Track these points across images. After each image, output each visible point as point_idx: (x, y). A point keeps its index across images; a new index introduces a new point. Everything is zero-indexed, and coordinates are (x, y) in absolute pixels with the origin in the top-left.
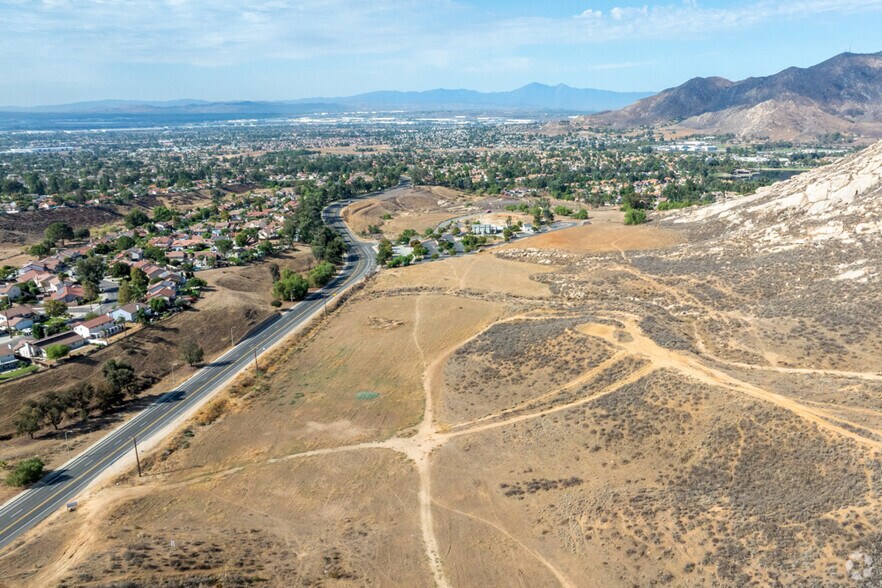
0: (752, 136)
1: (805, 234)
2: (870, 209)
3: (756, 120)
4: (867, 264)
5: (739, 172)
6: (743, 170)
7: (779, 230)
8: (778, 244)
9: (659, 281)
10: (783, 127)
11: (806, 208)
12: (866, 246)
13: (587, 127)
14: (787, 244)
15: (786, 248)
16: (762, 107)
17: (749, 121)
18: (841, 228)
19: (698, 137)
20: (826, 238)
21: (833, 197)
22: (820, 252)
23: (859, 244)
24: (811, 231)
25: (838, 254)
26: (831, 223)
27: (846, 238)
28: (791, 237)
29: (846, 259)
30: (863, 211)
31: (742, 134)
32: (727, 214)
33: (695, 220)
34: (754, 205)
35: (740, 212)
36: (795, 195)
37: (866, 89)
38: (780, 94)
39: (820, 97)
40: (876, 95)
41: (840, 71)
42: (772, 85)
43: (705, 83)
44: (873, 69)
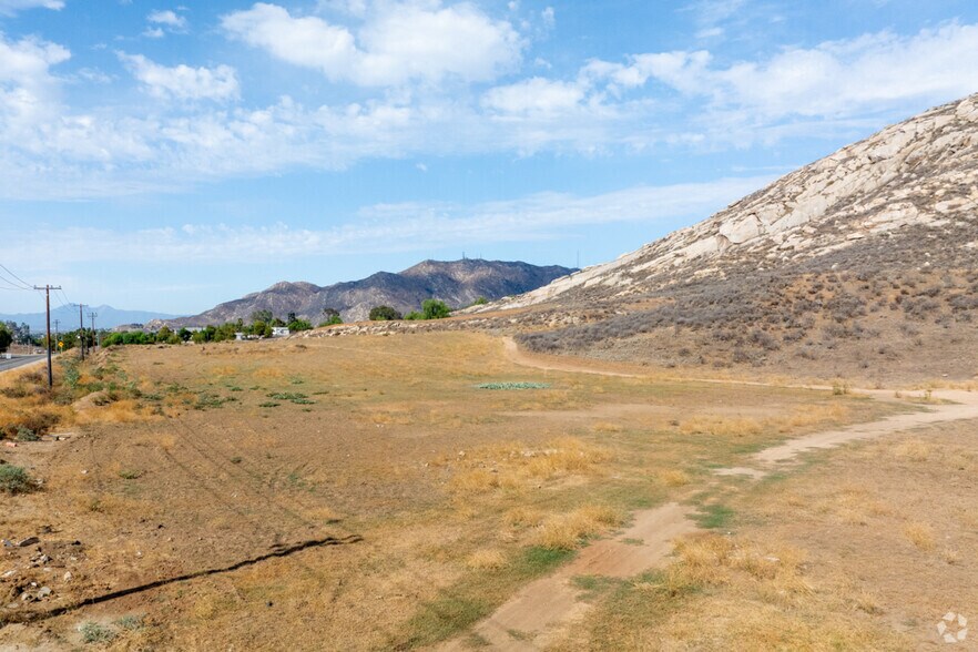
32: (598, 280)
33: (534, 302)
34: (636, 265)
35: (620, 273)
36: (700, 241)
37: (455, 292)
38: (375, 296)
39: (412, 300)
40: (466, 299)
41: (427, 276)
42: (365, 289)
43: (292, 287)
44: (459, 275)
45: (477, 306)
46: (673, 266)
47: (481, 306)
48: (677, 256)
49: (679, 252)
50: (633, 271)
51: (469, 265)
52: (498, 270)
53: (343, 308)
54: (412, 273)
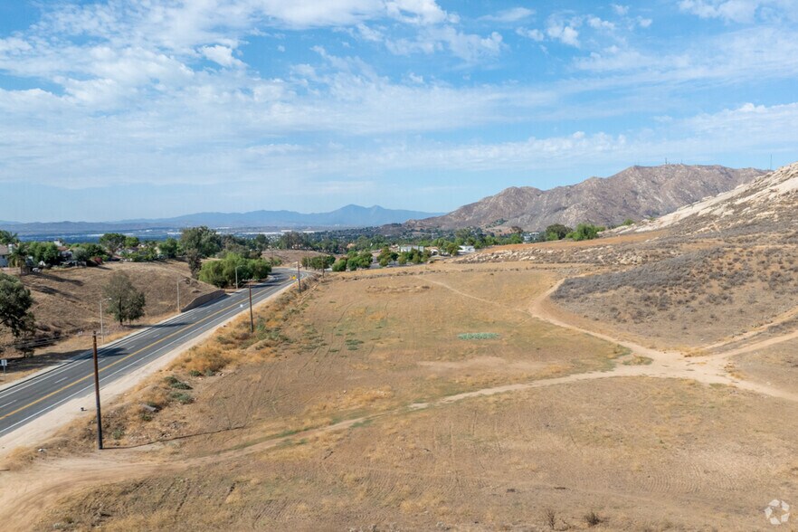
3: (573, 217)
13: (418, 229)
16: (575, 207)
17: (566, 220)
32: (709, 210)
33: (663, 226)
34: (740, 198)
35: (726, 205)
36: (791, 179)
37: (657, 193)
38: (587, 198)
39: (620, 201)
40: (666, 199)
41: (633, 180)
42: (579, 192)
43: (519, 192)
44: (661, 179)
45: (622, 227)
46: (768, 200)
47: (626, 227)
48: (772, 191)
49: (773, 188)
50: (736, 203)
51: (671, 169)
52: (696, 173)
53: (560, 209)
54: (620, 178)
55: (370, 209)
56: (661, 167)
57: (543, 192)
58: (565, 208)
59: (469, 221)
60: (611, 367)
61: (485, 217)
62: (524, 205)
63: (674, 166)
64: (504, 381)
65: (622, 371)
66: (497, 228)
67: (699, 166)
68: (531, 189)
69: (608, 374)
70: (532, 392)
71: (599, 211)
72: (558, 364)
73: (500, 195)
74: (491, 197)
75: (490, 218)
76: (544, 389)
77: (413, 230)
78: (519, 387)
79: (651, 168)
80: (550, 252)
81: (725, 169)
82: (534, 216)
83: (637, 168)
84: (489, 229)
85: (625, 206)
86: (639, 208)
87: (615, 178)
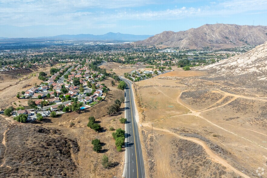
0: (184, 48)
1: (247, 71)
2: (262, 64)
3: (184, 43)
4: (265, 76)
5: (189, 58)
6: (190, 57)
7: (239, 70)
8: (240, 73)
9: (214, 82)
10: (192, 45)
11: (238, 65)
12: (263, 72)
13: (135, 45)
14: (242, 73)
15: (243, 74)
16: (186, 39)
17: (182, 44)
18: (256, 69)
19: (169, 48)
20: (252, 71)
21: (246, 62)
22: (252, 74)
23: (261, 72)
24: (248, 70)
25: (257, 75)
26: (253, 68)
27: (257, 71)
28: (243, 71)
29: (259, 76)
30: (260, 65)
31: (181, 47)
32: (215, 67)
34: (223, 65)
36: (234, 62)
37: (213, 34)
38: (190, 36)
39: (200, 36)
40: (216, 36)
41: (205, 29)
42: (187, 33)
43: (167, 33)
44: (215, 29)
50: (221, 66)
51: (218, 25)
52: (227, 27)
53: (181, 40)
54: (201, 28)
55: (117, 34)
56: (215, 24)
57: (175, 33)
58: (182, 39)
59: (151, 43)
60: (187, 113)
61: (156, 41)
62: (169, 37)
63: (219, 24)
64: (176, 115)
65: (189, 114)
66: (160, 45)
67: (228, 24)
68: (171, 32)
69: (187, 114)
70: (179, 117)
71: (193, 40)
72: (181, 112)
73: (161, 34)
74: (158, 34)
75: (158, 42)
76: (180, 116)
77: (134, 46)
78: (177, 116)
79: (212, 25)
80: (179, 78)
81: (237, 25)
82: (172, 41)
83: (207, 25)
84: (157, 46)
85: (202, 38)
86: (206, 39)
87: (199, 28)
